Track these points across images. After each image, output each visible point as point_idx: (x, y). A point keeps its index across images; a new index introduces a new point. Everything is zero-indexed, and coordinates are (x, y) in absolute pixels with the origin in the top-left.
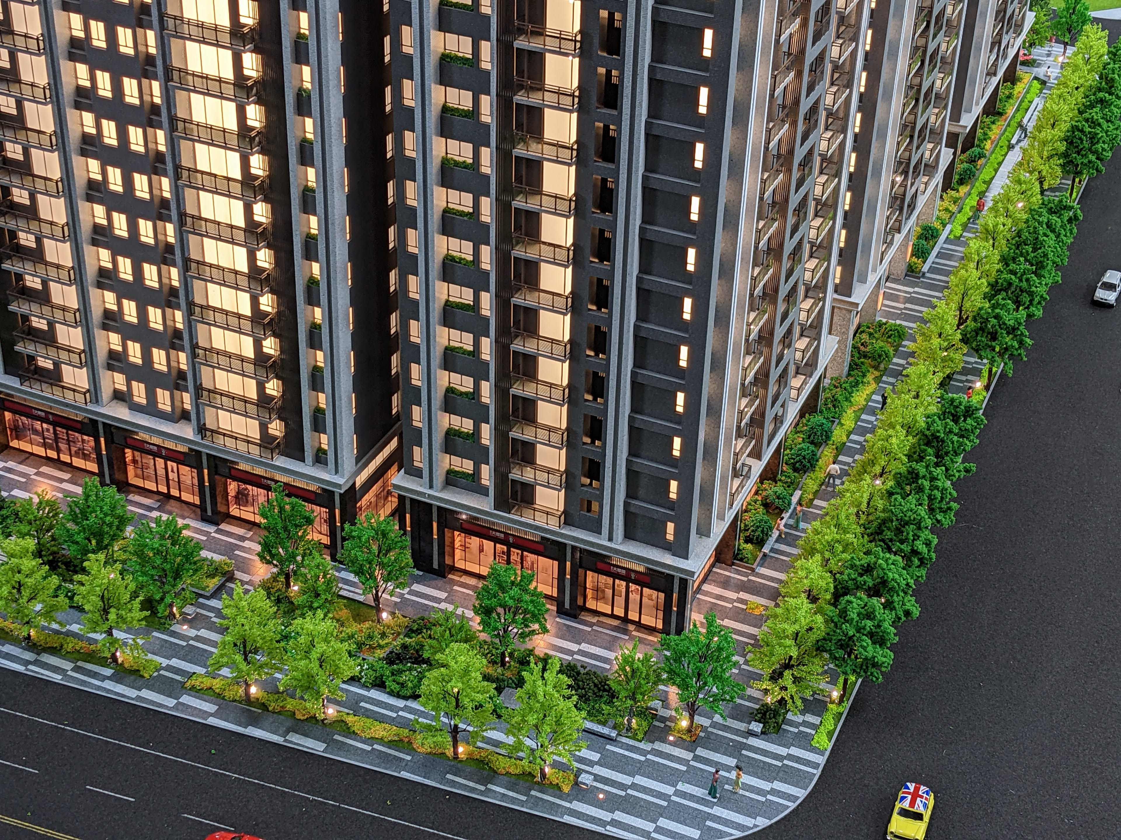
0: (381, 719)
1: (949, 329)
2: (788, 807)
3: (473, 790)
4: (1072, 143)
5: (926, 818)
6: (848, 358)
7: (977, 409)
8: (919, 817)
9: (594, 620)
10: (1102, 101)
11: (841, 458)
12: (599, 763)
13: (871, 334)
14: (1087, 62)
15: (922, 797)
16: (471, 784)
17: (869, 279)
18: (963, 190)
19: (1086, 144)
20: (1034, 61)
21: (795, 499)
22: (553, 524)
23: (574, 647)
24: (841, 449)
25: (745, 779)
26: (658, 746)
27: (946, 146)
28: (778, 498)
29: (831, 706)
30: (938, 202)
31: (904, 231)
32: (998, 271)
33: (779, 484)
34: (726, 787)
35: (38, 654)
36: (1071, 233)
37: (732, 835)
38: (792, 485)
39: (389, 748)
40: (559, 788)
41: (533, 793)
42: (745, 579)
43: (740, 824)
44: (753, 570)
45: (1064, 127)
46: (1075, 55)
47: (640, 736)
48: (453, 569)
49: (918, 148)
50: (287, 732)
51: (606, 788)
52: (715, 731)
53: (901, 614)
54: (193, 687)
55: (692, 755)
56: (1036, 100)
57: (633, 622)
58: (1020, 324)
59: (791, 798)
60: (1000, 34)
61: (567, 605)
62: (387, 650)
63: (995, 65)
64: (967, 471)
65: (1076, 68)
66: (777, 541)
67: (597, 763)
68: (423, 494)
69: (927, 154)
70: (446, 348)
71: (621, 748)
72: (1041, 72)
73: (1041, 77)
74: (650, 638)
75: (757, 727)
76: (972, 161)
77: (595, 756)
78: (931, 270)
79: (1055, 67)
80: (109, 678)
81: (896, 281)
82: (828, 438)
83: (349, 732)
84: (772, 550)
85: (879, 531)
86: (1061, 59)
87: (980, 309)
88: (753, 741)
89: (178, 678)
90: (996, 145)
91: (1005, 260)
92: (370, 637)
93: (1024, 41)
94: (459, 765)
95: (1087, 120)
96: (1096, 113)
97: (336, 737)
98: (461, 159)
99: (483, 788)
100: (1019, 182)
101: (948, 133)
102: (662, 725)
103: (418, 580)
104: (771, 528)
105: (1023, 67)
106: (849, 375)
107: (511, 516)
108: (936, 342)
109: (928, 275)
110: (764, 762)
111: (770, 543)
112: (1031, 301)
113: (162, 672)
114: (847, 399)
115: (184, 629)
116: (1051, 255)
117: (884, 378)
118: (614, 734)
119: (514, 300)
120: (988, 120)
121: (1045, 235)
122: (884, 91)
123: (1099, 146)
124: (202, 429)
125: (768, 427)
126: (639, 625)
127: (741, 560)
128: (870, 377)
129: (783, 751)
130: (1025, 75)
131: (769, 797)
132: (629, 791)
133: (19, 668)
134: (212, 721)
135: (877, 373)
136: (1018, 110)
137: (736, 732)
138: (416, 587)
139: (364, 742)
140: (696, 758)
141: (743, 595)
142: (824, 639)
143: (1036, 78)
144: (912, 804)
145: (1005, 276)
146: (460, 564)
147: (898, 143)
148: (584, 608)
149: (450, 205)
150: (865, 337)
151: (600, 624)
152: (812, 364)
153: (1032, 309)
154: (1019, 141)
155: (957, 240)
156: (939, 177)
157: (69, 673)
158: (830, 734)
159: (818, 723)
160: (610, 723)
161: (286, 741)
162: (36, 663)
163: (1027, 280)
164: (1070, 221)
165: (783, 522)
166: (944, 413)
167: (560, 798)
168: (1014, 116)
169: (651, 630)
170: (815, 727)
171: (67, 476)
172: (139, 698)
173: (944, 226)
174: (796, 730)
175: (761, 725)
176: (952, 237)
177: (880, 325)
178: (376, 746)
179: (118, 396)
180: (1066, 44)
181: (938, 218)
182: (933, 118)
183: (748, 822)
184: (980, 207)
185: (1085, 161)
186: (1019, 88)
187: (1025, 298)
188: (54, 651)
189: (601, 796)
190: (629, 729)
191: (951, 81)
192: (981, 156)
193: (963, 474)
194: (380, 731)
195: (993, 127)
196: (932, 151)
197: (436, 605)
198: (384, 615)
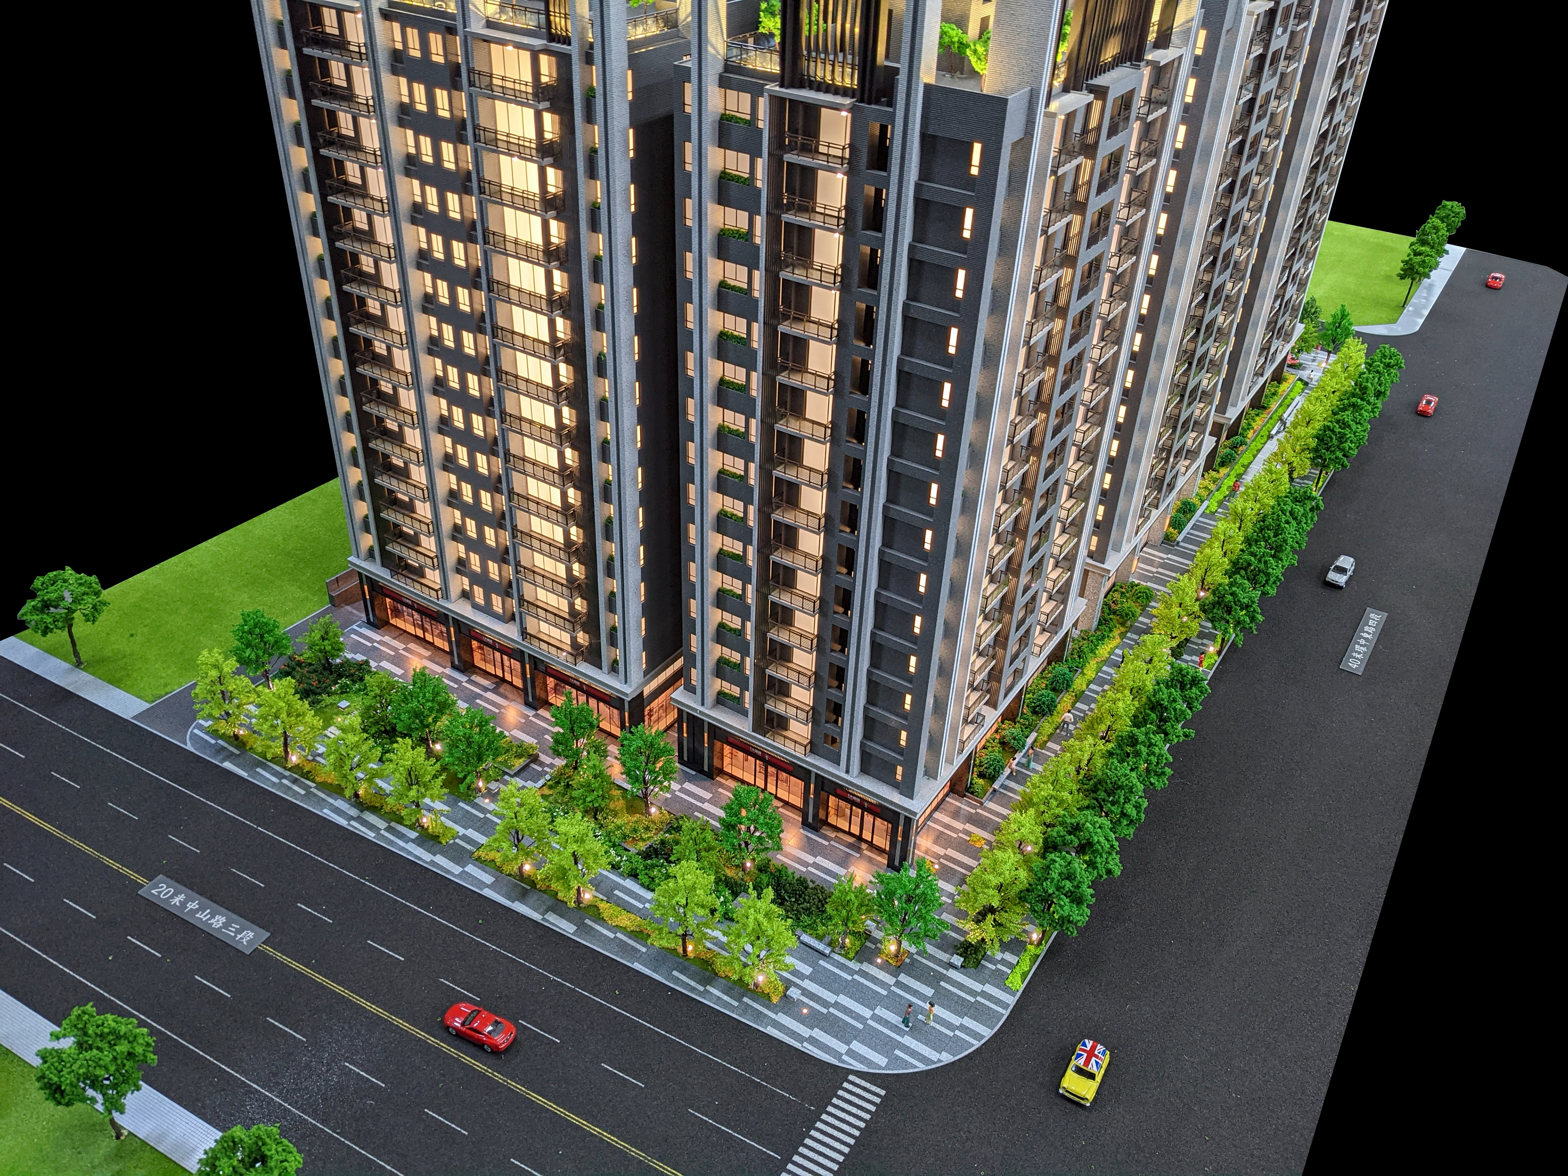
0: (628, 908)
1: (1188, 601)
2: (973, 1045)
3: (693, 989)
4: (1323, 440)
5: (1099, 1078)
6: (1098, 614)
7: (1203, 680)
8: (1092, 1076)
9: (833, 835)
10: (1354, 405)
11: (1078, 705)
12: (811, 978)
13: (1122, 593)
14: (1346, 369)
15: (1097, 1057)
16: (693, 983)
17: (1123, 548)
18: (1224, 471)
19: (1335, 442)
20: (1301, 364)
21: (1029, 741)
22: (799, 752)
23: (810, 859)
24: (1080, 697)
25: (937, 1010)
26: (866, 967)
27: (1210, 434)
28: (1014, 739)
29: (1029, 947)
30: (1199, 480)
31: (1162, 507)
32: (1242, 550)
33: (1018, 725)
34: (920, 1017)
35: (362, 811)
36: (1312, 520)
37: (916, 1067)
38: (1030, 727)
39: (630, 938)
40: (769, 999)
41: (745, 999)
42: (973, 811)
43: (925, 1057)
44: (982, 804)
45: (1318, 425)
46: (1336, 363)
47: (852, 955)
48: (721, 772)
49: (1180, 438)
50: (546, 911)
51: (812, 1003)
52: (919, 958)
53: (1103, 872)
54: (479, 859)
55: (894, 980)
56: (1298, 398)
57: (866, 841)
58: (1253, 602)
59: (977, 1036)
60: (1270, 341)
61: (810, 820)
62: (649, 843)
63: (1263, 367)
64: (1186, 736)
65: (1334, 374)
66: (1008, 778)
67: (807, 977)
68: (695, 710)
69: (1190, 442)
70: (719, 590)
71: (832, 965)
72: (1304, 374)
73: (1305, 379)
74: (879, 858)
75: (958, 960)
76: (1234, 447)
77: (807, 970)
78: (1185, 540)
79: (1317, 371)
80: (413, 841)
81: (1153, 547)
82: (1068, 686)
83: (598, 918)
84: (1003, 786)
85: (1095, 790)
86: (1324, 365)
87: (1220, 585)
88: (952, 974)
89: (468, 847)
90: (1257, 434)
91: (1248, 541)
92: (635, 831)
93: (1293, 348)
94: (686, 963)
95: (1338, 422)
96: (1347, 416)
97: (588, 921)
98: (735, 427)
99: (701, 989)
100: (1270, 472)
101: (1214, 423)
102: (873, 947)
103: (690, 778)
104: (1003, 768)
105: (1290, 369)
106: (1097, 629)
107: (765, 739)
108: (1176, 610)
109: (1182, 544)
110: (959, 996)
111: (1002, 779)
112: (1267, 581)
113: (457, 841)
114: (1092, 651)
115: (486, 802)
116: (1290, 541)
117: (1129, 635)
118: (827, 951)
119: (773, 558)
120: (1253, 413)
121: (1287, 522)
122: (1149, 388)
123: (1346, 445)
124: (524, 633)
125: (1007, 680)
126: (871, 844)
127: (972, 793)
128: (1116, 633)
129: (977, 987)
130: (1291, 376)
131: (957, 1033)
132: (832, 1010)
133: (343, 822)
134: (488, 893)
135: (1123, 629)
136: (1280, 405)
137: (939, 962)
138: (688, 786)
139: (609, 930)
140: (898, 984)
141: (969, 827)
142: (1028, 890)
143: (1300, 379)
144: (1087, 1062)
145: (1247, 557)
146: (727, 769)
147: (1160, 434)
148: (826, 823)
149: (726, 467)
150: (1117, 595)
151: (838, 840)
152: (1057, 623)
153: (1268, 588)
154: (1278, 432)
155: (1212, 515)
156: (1201, 460)
157: (382, 832)
158: (1024, 975)
159: (1015, 962)
160: (827, 939)
161: (544, 919)
162: (358, 819)
163: (1266, 562)
164: (1312, 510)
165: (1016, 761)
166: (1172, 680)
167: (768, 1007)
168: (1276, 411)
169: (880, 850)
170: (1012, 967)
171: (427, 653)
172: (433, 863)
173: (1202, 502)
174: (994, 968)
175: (962, 959)
176: (1208, 512)
177: (1133, 585)
178: (618, 935)
179: (466, 595)
180: (1329, 352)
181: (1197, 494)
182: (1197, 412)
183: (933, 1055)
184: (1234, 489)
185: (1333, 457)
186: (1284, 386)
187: (1262, 578)
188: (375, 810)
189: (805, 1011)
190: (843, 947)
191: (1217, 381)
192: (1242, 443)
193: (1182, 738)
194: (626, 920)
195: (1257, 418)
196: (1194, 440)
197: (699, 804)
198: (653, 810)
